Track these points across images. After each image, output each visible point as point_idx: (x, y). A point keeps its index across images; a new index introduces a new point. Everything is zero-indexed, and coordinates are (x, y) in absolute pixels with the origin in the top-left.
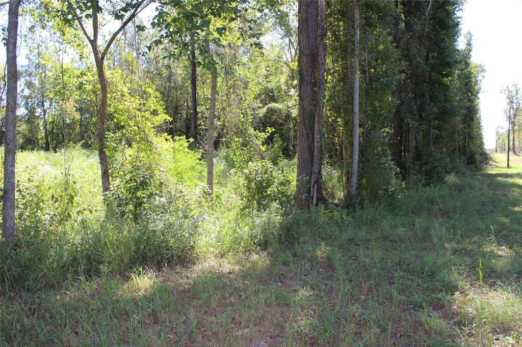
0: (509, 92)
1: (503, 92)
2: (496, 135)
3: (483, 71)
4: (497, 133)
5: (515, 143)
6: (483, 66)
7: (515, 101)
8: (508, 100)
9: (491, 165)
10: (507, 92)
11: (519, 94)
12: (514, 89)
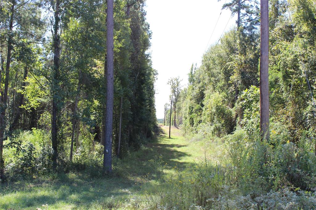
0: (173, 84)
1: (169, 83)
2: (164, 110)
3: (157, 74)
4: (166, 109)
5: (176, 120)
6: (157, 71)
7: (176, 90)
8: (172, 89)
9: (161, 135)
10: (172, 84)
11: (179, 86)
12: (176, 82)
